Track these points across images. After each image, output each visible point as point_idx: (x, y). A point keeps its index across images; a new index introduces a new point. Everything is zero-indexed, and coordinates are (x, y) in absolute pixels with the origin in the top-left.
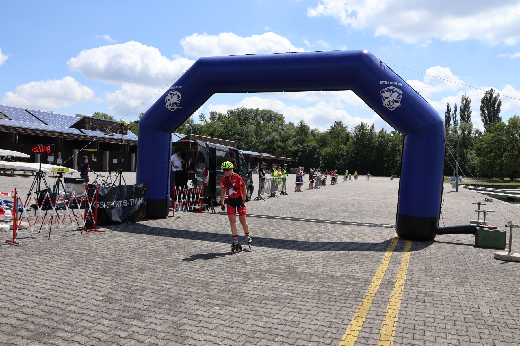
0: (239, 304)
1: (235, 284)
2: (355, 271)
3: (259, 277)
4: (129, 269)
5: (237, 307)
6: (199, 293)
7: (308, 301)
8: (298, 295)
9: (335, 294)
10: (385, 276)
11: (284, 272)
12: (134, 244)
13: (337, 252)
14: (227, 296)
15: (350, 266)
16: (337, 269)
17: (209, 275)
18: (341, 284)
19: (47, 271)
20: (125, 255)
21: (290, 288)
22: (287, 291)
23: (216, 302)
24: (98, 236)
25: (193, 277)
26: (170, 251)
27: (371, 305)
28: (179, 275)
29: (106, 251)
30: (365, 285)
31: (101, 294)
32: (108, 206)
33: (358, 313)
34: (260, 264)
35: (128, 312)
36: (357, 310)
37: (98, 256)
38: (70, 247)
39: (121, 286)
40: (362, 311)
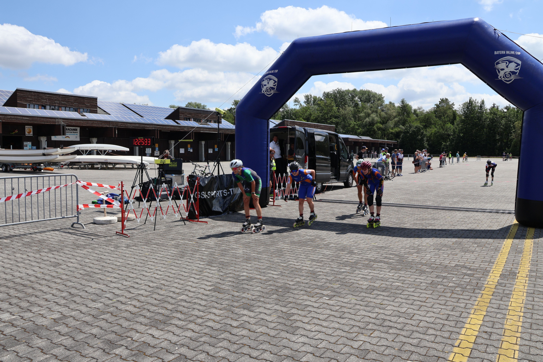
0: (348, 294)
1: (343, 274)
2: (470, 260)
3: (367, 266)
4: (234, 259)
5: (347, 298)
6: (306, 283)
7: (422, 292)
8: (410, 286)
9: (451, 284)
10: (505, 266)
11: (394, 261)
13: (449, 239)
14: (336, 286)
15: (465, 255)
16: (450, 258)
17: (315, 265)
18: (456, 274)
19: (156, 261)
21: (401, 278)
22: (398, 281)
23: (325, 293)
24: (201, 227)
25: (300, 267)
26: (273, 240)
27: (491, 297)
28: (285, 265)
29: (210, 241)
30: (483, 276)
31: (210, 284)
32: (209, 196)
33: (477, 305)
34: (368, 253)
35: (237, 302)
36: (476, 303)
37: (203, 247)
38: (175, 238)
39: (228, 276)
40: (481, 304)
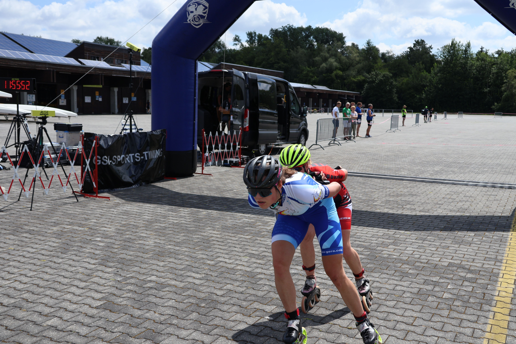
12: (149, 215)
17: (255, 263)
19: (23, 260)
20: (136, 232)
25: (233, 266)
29: (109, 226)
31: (99, 296)
32: (114, 162)
37: (98, 235)
39: (128, 282)
